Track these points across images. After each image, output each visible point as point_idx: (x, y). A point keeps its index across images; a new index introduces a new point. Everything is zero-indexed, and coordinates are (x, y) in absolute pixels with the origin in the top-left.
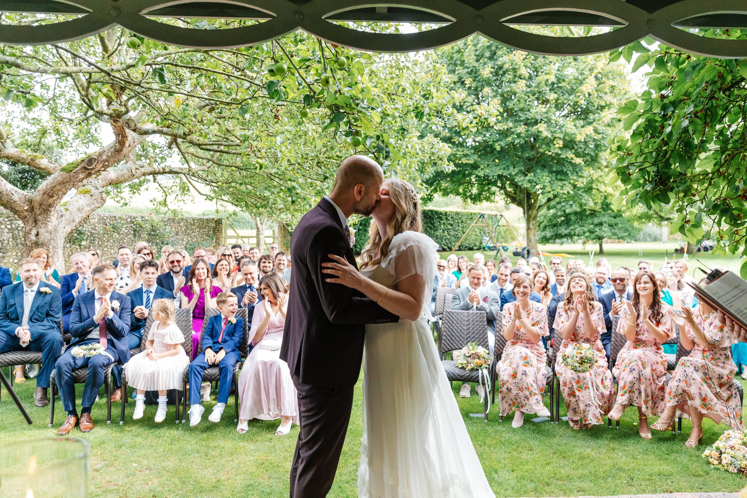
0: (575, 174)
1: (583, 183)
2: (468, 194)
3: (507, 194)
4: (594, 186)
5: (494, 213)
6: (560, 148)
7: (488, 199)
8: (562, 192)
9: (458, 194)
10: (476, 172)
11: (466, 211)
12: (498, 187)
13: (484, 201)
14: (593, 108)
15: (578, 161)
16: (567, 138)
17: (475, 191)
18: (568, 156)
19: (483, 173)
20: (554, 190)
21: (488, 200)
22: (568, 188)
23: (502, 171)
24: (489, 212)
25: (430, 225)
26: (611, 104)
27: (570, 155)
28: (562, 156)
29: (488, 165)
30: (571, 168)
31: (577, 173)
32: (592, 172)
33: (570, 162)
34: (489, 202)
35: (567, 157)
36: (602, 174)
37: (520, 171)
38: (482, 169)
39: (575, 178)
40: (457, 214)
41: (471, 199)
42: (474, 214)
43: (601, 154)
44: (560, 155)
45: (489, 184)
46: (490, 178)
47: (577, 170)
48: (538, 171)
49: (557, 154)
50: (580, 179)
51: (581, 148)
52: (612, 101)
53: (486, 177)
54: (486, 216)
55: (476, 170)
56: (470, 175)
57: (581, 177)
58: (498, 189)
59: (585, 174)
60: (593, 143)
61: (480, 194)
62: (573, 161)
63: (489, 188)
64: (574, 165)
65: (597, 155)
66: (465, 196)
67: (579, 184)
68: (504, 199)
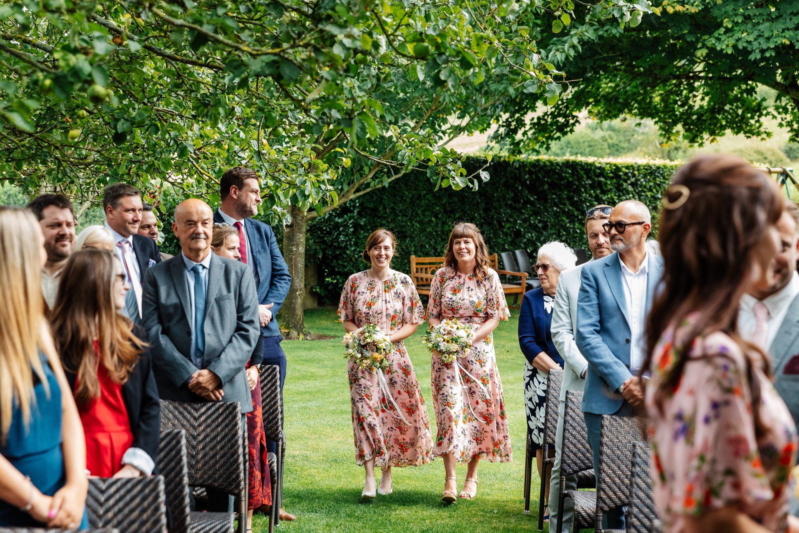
2: (679, 111)
5: (763, 167)
7: (740, 125)
10: (710, 42)
12: (774, 85)
13: (728, 131)
17: (699, 100)
19: (732, 42)
21: (738, 130)
23: (787, 34)
25: (568, 207)
29: (747, 18)
34: (741, 135)
38: (728, 30)
40: (651, 172)
41: (688, 128)
45: (745, 79)
46: (752, 57)
55: (710, 34)
58: (773, 93)
61: (714, 110)
63: (750, 92)
68: (790, 124)
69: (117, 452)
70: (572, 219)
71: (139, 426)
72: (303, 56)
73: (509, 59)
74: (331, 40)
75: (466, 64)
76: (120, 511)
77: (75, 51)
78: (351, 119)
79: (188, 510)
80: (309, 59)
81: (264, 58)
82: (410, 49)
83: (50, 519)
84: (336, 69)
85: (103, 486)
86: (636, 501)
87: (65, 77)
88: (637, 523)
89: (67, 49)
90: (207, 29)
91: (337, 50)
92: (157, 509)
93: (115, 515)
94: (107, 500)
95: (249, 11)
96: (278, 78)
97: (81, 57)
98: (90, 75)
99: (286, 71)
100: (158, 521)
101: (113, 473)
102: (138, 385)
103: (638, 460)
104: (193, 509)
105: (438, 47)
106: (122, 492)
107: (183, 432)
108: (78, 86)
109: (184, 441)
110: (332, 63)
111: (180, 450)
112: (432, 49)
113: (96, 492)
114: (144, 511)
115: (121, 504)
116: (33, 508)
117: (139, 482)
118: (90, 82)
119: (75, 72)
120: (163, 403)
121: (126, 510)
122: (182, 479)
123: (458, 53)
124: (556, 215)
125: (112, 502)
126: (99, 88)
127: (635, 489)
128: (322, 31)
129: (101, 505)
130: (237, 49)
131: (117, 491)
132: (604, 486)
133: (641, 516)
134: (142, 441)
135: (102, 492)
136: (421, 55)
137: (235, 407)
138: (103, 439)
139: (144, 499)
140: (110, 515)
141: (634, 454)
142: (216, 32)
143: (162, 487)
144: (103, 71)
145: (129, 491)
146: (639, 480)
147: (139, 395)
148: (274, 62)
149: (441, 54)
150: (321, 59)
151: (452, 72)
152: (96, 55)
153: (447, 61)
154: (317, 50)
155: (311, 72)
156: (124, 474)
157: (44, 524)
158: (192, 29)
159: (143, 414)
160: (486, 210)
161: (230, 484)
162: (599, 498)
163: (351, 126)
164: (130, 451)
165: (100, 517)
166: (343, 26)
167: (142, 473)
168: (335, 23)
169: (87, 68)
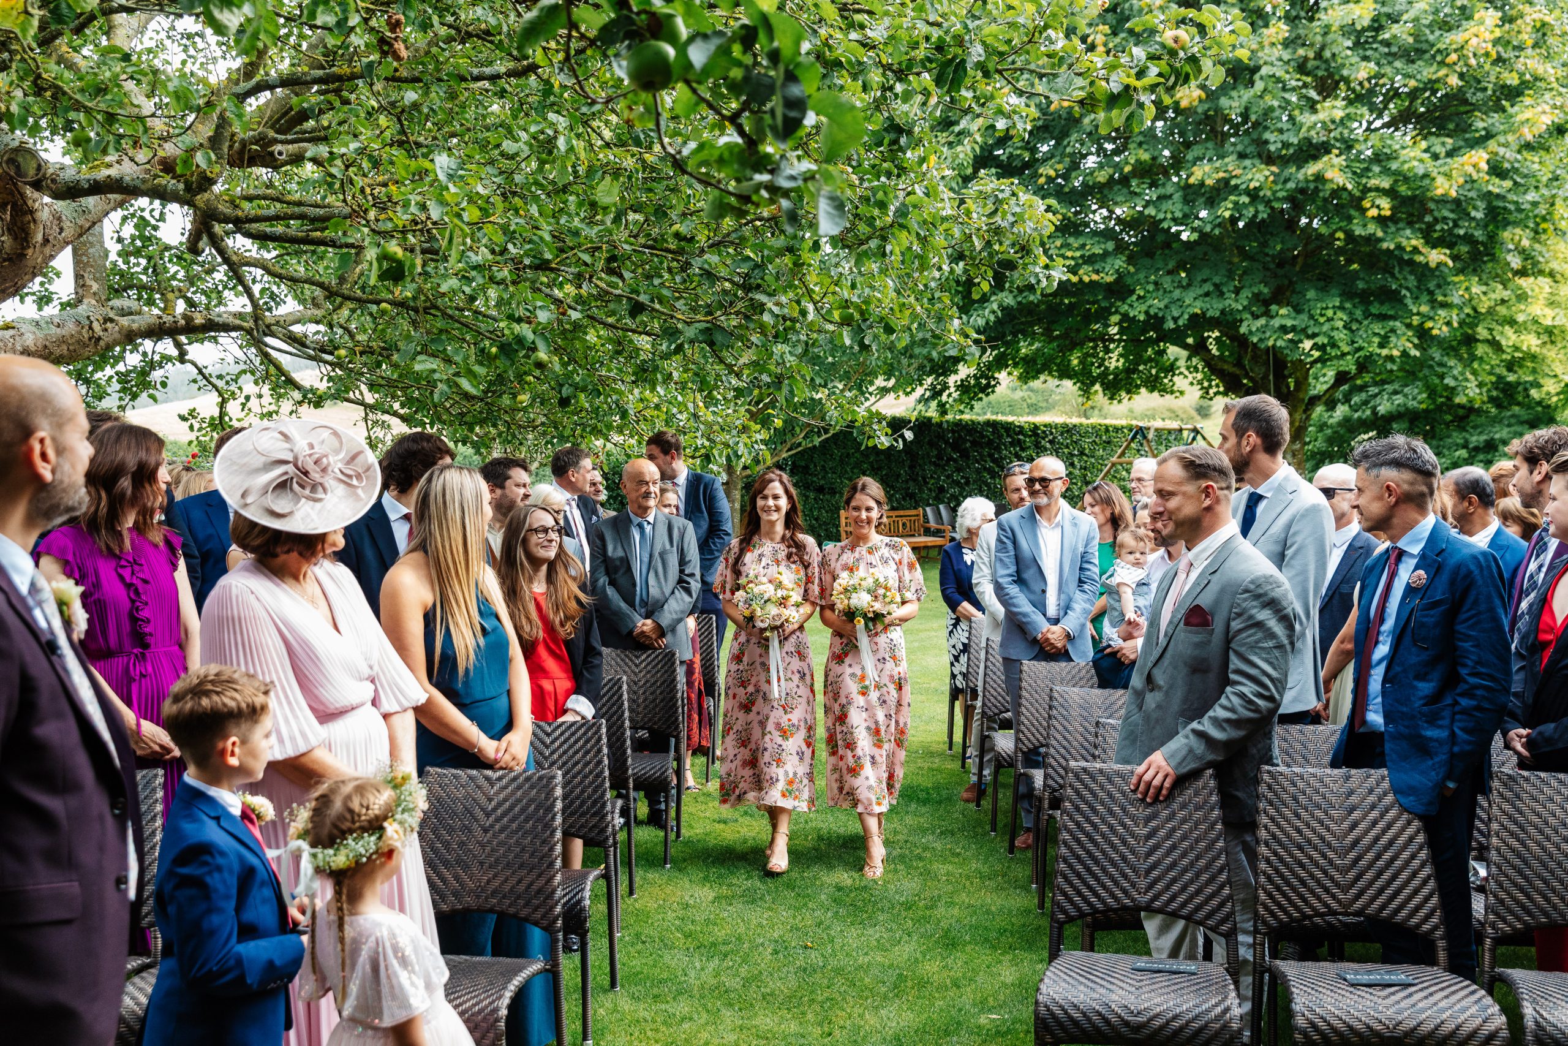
0: (1425, 297)
1: (1448, 324)
2: (1096, 372)
3: (1214, 367)
4: (1482, 332)
5: (1174, 425)
6: (1381, 220)
7: (1154, 385)
8: (1385, 352)
9: (1065, 373)
10: (1123, 308)
11: (1093, 421)
12: (1185, 346)
13: (1143, 390)
14: (1480, 95)
15: (1436, 256)
16: (1403, 189)
17: (1115, 361)
18: (1404, 243)
20: (1360, 349)
21: (1152, 389)
22: (1403, 343)
24: (1159, 424)
25: (989, 464)
26: (1537, 79)
27: (1410, 240)
28: (1385, 245)
30: (1412, 281)
31: (1431, 293)
32: (1476, 289)
33: (1411, 263)
34: (1156, 394)
35: (1399, 247)
36: (1506, 294)
37: (1256, 298)
39: (1424, 309)
40: (1068, 430)
41: (1106, 387)
42: (1117, 429)
43: (1506, 235)
44: (1380, 240)
45: (1160, 339)
46: (1164, 323)
47: (1432, 285)
48: (1311, 294)
49: (1371, 240)
50: (1442, 313)
51: (1445, 218)
52: (1540, 71)
53: (1155, 321)
54: (1151, 435)
56: (1103, 315)
57: (1444, 305)
58: (1185, 353)
59: (1456, 297)
60: (1481, 205)
61: (1129, 371)
62: (1420, 259)
63: (1162, 352)
64: (1424, 272)
65: (1492, 237)
66: (1085, 380)
67: (1439, 329)
68: (1200, 382)
69: (560, 698)
70: (994, 475)
71: (581, 673)
72: (734, 323)
73: (931, 324)
74: (761, 308)
75: (889, 330)
76: (565, 753)
77: (519, 320)
78: (780, 383)
79: (629, 751)
80: (740, 326)
81: (697, 325)
82: (836, 315)
83: (496, 761)
84: (766, 335)
85: (549, 730)
86: (1054, 742)
87: (510, 344)
88: (1054, 763)
89: (511, 318)
90: (643, 298)
91: (766, 318)
92: (600, 751)
93: (560, 757)
94: (552, 742)
95: (685, 281)
96: (711, 344)
97: (525, 326)
98: (533, 342)
99: (719, 338)
100: (600, 762)
101: (556, 718)
102: (582, 635)
103: (1055, 703)
104: (634, 750)
105: (862, 313)
106: (567, 734)
107: (625, 678)
108: (522, 353)
109: (625, 687)
110: (762, 329)
111: (621, 695)
112: (857, 316)
113: (542, 735)
114: (587, 752)
115: (565, 746)
116: (480, 750)
117: (583, 725)
118: (534, 349)
119: (520, 340)
120: (605, 650)
121: (571, 752)
122: (623, 723)
123: (882, 319)
124: (978, 471)
125: (557, 744)
126: (542, 355)
127: (1053, 731)
128: (752, 299)
129: (547, 747)
130: (672, 317)
131: (562, 734)
132: (1022, 728)
133: (1057, 756)
134: (584, 687)
135: (548, 735)
136: (846, 321)
137: (674, 654)
138: (547, 685)
139: (587, 742)
140: (555, 756)
141: (1051, 698)
142: (652, 301)
143: (604, 730)
144: (546, 339)
145: (573, 734)
146: (1055, 723)
147: (582, 644)
148: (707, 329)
149: (865, 320)
150: (752, 326)
151: (876, 337)
152: (540, 323)
153: (870, 327)
154: (747, 317)
155: (740, 338)
156: (569, 718)
157: (490, 765)
158: (629, 299)
159: (586, 662)
160: (911, 467)
161: (669, 727)
162: (1018, 740)
163: (780, 389)
164: (573, 697)
165: (546, 758)
166: (770, 295)
167: (583, 718)
168: (765, 292)
169: (530, 336)
